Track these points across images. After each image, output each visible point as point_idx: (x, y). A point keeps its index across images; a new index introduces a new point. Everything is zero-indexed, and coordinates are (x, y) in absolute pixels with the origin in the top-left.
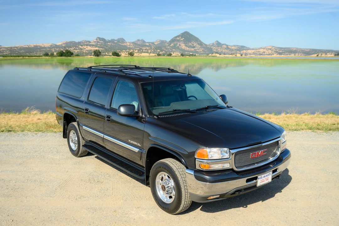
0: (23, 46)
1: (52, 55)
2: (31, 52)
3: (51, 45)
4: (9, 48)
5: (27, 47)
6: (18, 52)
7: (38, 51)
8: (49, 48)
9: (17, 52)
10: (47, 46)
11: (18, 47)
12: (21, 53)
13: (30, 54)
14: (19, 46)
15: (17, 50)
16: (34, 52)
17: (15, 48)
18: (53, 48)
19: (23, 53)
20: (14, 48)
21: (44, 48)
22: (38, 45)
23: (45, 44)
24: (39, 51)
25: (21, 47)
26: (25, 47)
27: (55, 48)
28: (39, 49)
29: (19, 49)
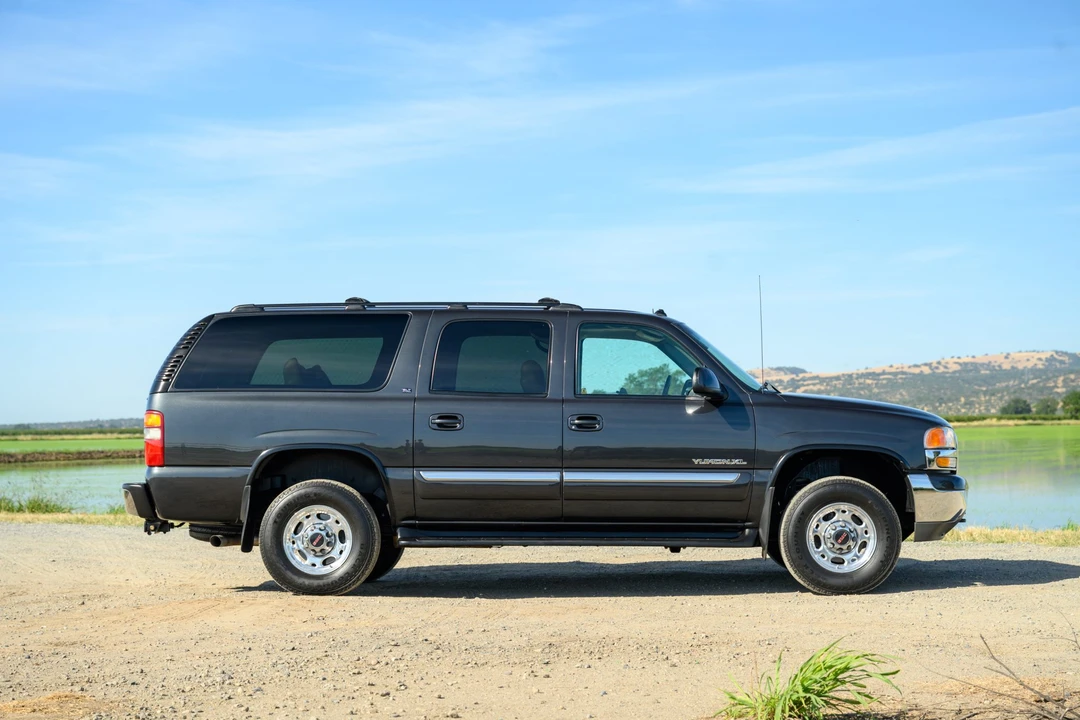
0: (906, 370)
1: (1048, 412)
2: (941, 401)
3: (1051, 359)
4: (837, 378)
5: (927, 370)
7: (976, 393)
8: (1035, 372)
10: (1030, 365)
11: (884, 373)
13: (934, 408)
14: (888, 370)
15: (876, 390)
16: (958, 400)
17: (869, 382)
18: (1060, 372)
20: (862, 381)
21: (1014, 373)
22: (980, 359)
23: (1017, 356)
24: (985, 393)
25: (895, 374)
26: (917, 371)
27: (1072, 376)
28: (985, 380)
29: (883, 386)
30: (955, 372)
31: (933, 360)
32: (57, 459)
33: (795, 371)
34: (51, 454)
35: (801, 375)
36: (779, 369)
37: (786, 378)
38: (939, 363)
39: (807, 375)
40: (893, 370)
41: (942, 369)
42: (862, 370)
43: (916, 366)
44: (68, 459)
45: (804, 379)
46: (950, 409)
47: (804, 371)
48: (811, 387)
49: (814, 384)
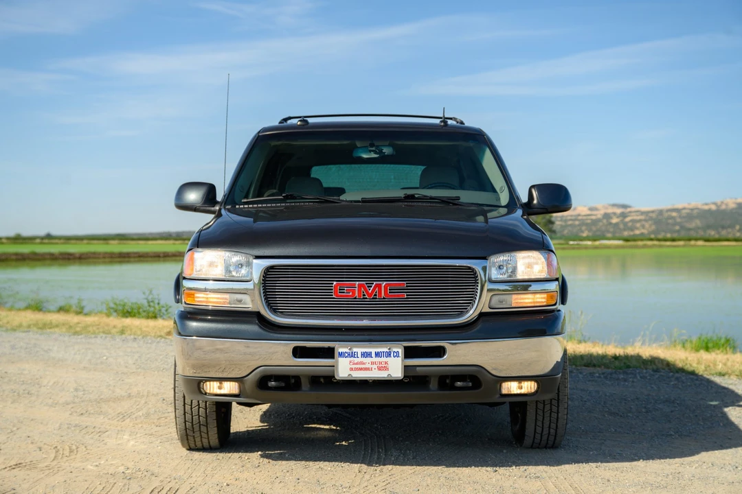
0: (700, 207)
2: (723, 227)
4: (653, 212)
5: (713, 207)
6: (682, 227)
9: (677, 228)
11: (684, 209)
12: (690, 229)
13: (719, 233)
14: (687, 206)
15: (679, 220)
16: (734, 227)
17: (674, 214)
19: (699, 228)
20: (669, 213)
25: (692, 210)
26: (706, 207)
29: (684, 217)
30: (733, 209)
31: (718, 201)
32: (104, 258)
33: (625, 206)
34: (99, 254)
35: (629, 210)
36: (614, 205)
37: (619, 211)
38: (722, 202)
39: (633, 209)
40: (691, 207)
41: (723, 207)
42: (669, 207)
43: (706, 204)
44: (112, 257)
45: (630, 212)
46: (729, 233)
47: (630, 207)
48: (635, 218)
49: (637, 216)
